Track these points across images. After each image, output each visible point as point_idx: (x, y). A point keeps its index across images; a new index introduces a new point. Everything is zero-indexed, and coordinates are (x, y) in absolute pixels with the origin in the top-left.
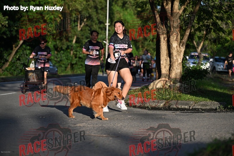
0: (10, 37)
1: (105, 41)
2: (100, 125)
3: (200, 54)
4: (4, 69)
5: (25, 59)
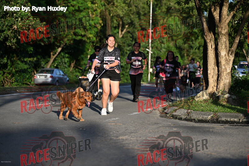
1: (148, 49)
2: (144, 138)
5: (63, 68)
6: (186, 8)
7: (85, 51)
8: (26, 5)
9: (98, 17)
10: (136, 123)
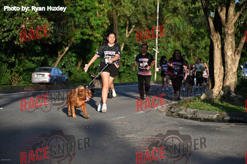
0: (55, 43)
1: (155, 48)
5: (70, 67)
6: (193, 8)
7: (92, 51)
8: (34, 4)
9: (105, 17)
10: (142, 122)
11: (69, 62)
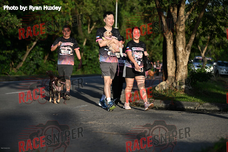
3: (204, 58)
4: (18, 68)
5: (38, 60)
6: (148, 8)
9: (69, 15)
11: (36, 56)
